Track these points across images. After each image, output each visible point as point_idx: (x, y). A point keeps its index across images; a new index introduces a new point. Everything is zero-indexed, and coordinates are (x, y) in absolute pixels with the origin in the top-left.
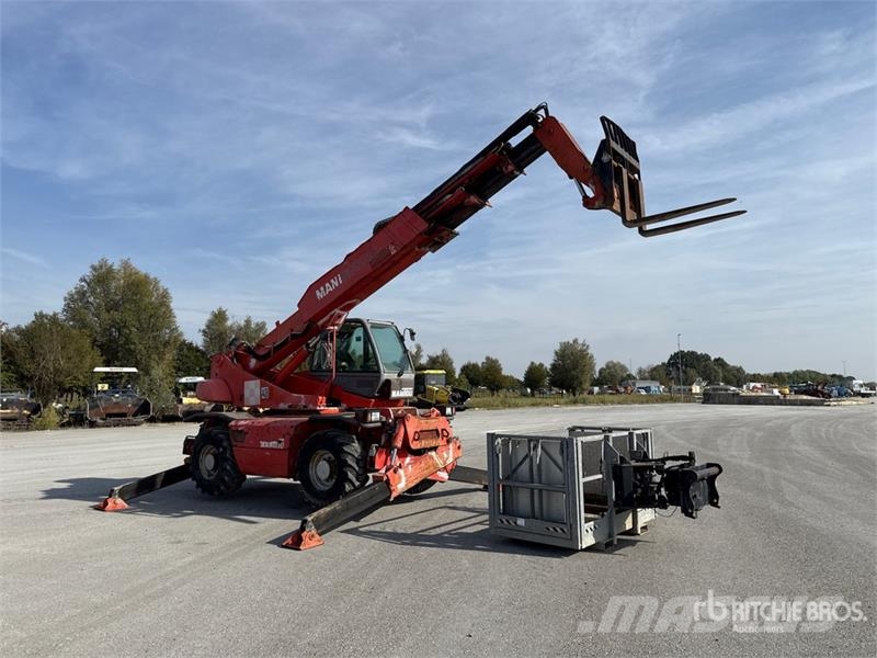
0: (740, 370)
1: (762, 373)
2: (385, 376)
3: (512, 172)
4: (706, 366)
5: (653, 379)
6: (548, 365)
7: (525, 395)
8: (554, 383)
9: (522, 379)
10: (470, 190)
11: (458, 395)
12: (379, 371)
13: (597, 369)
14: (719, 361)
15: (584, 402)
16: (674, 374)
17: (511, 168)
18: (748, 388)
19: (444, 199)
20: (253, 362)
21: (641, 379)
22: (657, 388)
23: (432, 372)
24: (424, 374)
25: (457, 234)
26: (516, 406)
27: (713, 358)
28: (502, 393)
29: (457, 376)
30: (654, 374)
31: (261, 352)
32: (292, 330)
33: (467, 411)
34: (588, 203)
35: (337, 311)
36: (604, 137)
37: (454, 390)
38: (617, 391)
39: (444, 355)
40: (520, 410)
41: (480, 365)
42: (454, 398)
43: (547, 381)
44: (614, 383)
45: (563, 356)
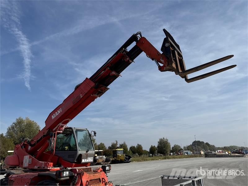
0: (214, 146)
1: (220, 147)
2: (79, 152)
3: (128, 61)
4: (203, 145)
5: (188, 150)
6: (156, 146)
7: (150, 156)
8: (159, 152)
9: (149, 151)
10: (112, 69)
11: (127, 157)
12: (76, 150)
13: (171, 147)
14: (207, 144)
15: (168, 158)
16: (194, 148)
17: (128, 59)
18: (218, 152)
19: (101, 73)
20: (30, 148)
21: (185, 150)
22: (190, 153)
23: (119, 149)
24: (116, 150)
25: (109, 89)
26: (147, 160)
27: (205, 143)
28: (142, 156)
29: (128, 150)
30: (188, 148)
31: (33, 143)
32: (44, 133)
33: (130, 163)
34: (161, 69)
35: (61, 124)
36: (165, 37)
37: (126, 156)
38: (178, 154)
39: (124, 144)
40: (148, 162)
41: (136, 147)
42: (126, 158)
43: (156, 151)
44: (177, 152)
45: (160, 143)
